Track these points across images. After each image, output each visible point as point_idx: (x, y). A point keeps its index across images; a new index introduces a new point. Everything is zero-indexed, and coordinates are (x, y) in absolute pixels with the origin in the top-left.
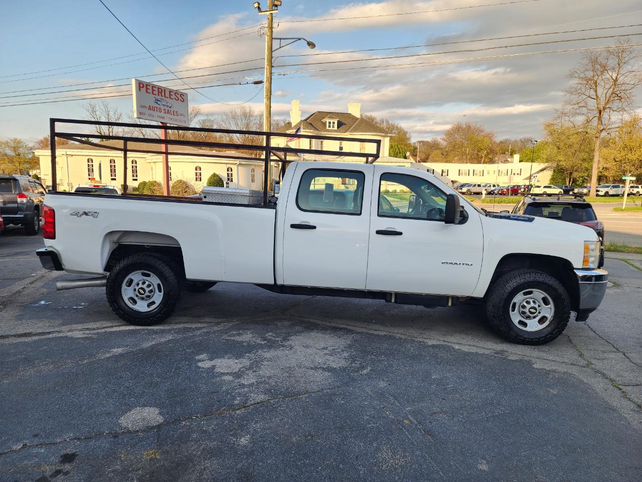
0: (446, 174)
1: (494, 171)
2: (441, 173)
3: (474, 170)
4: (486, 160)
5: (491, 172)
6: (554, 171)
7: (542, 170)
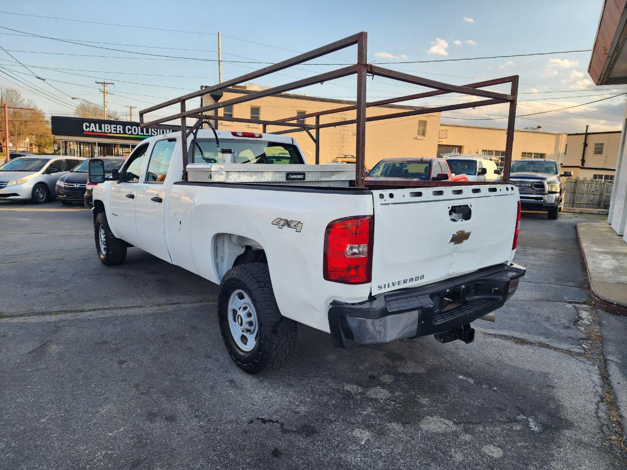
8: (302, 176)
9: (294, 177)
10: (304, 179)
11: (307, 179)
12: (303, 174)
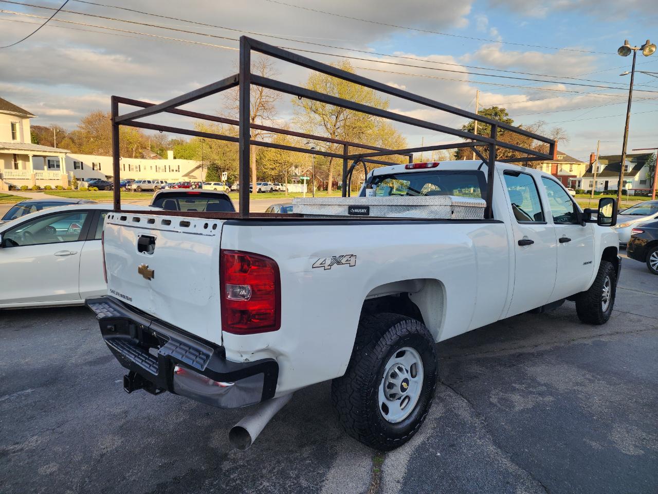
0: (98, 168)
1: (151, 167)
2: (92, 166)
3: (129, 165)
4: (138, 155)
5: (148, 168)
6: (209, 169)
7: (198, 168)
8: (365, 211)
9: (356, 211)
10: (368, 213)
11: (372, 214)
12: (367, 208)
